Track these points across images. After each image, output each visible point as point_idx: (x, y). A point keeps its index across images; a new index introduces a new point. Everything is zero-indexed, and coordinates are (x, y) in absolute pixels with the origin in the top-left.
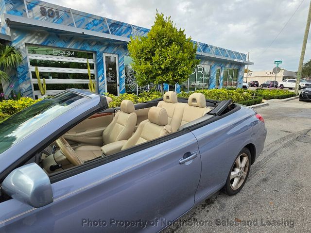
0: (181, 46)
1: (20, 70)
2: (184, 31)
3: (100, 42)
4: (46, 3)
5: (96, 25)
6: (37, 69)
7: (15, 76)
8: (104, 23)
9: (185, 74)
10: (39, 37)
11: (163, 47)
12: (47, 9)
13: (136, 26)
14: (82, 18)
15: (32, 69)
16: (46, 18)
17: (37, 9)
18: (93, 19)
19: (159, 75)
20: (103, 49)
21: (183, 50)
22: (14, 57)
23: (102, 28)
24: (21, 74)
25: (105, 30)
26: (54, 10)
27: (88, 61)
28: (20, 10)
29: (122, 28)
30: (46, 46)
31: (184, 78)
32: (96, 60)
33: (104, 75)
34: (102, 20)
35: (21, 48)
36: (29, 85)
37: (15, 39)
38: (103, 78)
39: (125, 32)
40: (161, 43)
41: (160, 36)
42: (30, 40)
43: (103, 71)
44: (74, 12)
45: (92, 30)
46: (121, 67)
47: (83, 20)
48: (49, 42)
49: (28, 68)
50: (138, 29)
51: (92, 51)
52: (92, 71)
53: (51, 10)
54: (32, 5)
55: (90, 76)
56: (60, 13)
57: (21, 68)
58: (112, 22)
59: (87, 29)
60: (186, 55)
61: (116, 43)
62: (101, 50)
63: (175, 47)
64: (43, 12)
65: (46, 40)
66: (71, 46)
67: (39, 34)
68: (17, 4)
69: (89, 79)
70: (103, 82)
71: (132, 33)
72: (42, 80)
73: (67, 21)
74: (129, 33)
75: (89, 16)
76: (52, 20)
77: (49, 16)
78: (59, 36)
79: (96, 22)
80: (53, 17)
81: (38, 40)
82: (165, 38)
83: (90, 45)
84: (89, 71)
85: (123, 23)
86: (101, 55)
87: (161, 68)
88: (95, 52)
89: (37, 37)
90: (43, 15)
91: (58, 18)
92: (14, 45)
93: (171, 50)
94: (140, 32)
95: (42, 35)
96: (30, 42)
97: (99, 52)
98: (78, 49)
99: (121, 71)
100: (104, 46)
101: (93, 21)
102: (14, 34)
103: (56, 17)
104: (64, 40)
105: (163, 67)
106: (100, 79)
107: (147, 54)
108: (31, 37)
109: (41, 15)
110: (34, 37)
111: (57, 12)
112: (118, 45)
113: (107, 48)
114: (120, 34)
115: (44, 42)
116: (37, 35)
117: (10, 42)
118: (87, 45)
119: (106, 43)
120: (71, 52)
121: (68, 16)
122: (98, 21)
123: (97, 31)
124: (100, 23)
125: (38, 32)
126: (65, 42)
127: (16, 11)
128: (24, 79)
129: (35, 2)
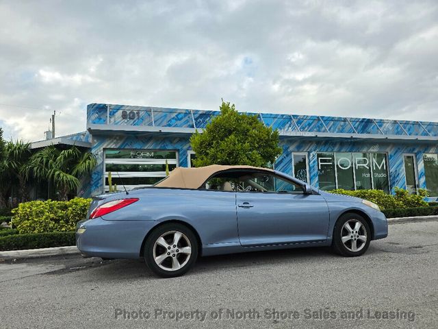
1: (94, 176)
3: (184, 138)
4: (128, 106)
5: (181, 119)
6: (110, 174)
7: (89, 183)
8: (189, 115)
10: (117, 140)
12: (128, 112)
14: (164, 114)
15: (106, 174)
16: (126, 121)
17: (120, 112)
18: (176, 114)
20: (188, 145)
22: (89, 163)
23: (187, 122)
24: (94, 181)
25: (191, 123)
26: (135, 112)
27: (167, 161)
28: (103, 117)
30: (124, 149)
32: (179, 160)
34: (187, 113)
35: (99, 153)
37: (95, 146)
42: (108, 145)
44: (155, 110)
45: (174, 126)
47: (166, 116)
48: (127, 144)
49: (102, 174)
51: (175, 150)
53: (132, 112)
54: (115, 111)
56: (141, 113)
57: (95, 173)
58: (200, 113)
59: (169, 125)
62: (185, 147)
64: (124, 116)
65: (124, 143)
66: (149, 146)
67: (118, 138)
68: (102, 112)
72: (113, 187)
73: (146, 121)
75: (171, 111)
76: (132, 121)
77: (130, 118)
78: (137, 138)
79: (180, 116)
80: (133, 119)
81: (116, 144)
83: (171, 142)
84: (167, 174)
86: (185, 153)
88: (178, 150)
89: (115, 141)
90: (124, 118)
91: (138, 119)
92: (93, 151)
95: (121, 138)
96: (108, 147)
97: (182, 149)
98: (158, 148)
101: (177, 116)
102: (95, 141)
103: (136, 118)
104: (142, 141)
108: (109, 141)
109: (121, 118)
110: (112, 141)
111: (138, 113)
115: (121, 146)
116: (115, 139)
117: (90, 149)
118: (168, 143)
120: (151, 153)
121: (149, 115)
122: (182, 115)
123: (181, 126)
124: (185, 116)
125: (117, 136)
126: (144, 143)
127: (100, 119)
128: (96, 186)
129: (118, 108)
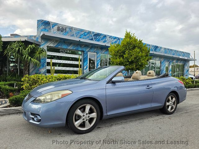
0: (140, 49)
1: (42, 61)
2: (142, 40)
3: (87, 45)
4: (60, 24)
5: (86, 35)
6: (51, 61)
8: (90, 34)
9: (143, 65)
11: (130, 50)
12: (61, 27)
13: (109, 36)
14: (78, 31)
15: (48, 60)
16: (59, 32)
17: (56, 27)
18: (84, 32)
19: (127, 65)
20: (88, 49)
21: (142, 51)
23: (89, 37)
24: (42, 63)
25: (91, 38)
27: (79, 57)
28: (47, 28)
29: (100, 37)
31: (142, 67)
32: (84, 56)
33: (87, 65)
34: (89, 32)
36: (45, 70)
37: (42, 44)
38: (87, 67)
39: (102, 39)
40: (129, 48)
41: (129, 44)
42: (49, 44)
43: (87, 63)
44: (74, 29)
45: (83, 38)
46: (98, 60)
47: (79, 33)
49: (46, 60)
50: (110, 37)
51: (82, 51)
52: (81, 63)
54: (53, 26)
55: (79, 65)
56: (67, 29)
57: (42, 59)
58: (95, 33)
59: (80, 38)
60: (144, 54)
61: (96, 46)
62: (87, 50)
63: (137, 50)
64: (58, 29)
65: (58, 44)
66: (71, 47)
67: (54, 41)
68: (47, 26)
69: (78, 67)
70: (86, 70)
71: (106, 40)
72: (53, 67)
73: (69, 33)
74: (104, 40)
75: (82, 30)
77: (61, 31)
78: (64, 42)
79: (85, 34)
80: (63, 32)
81: (54, 44)
82: (131, 45)
83: (81, 47)
84: (79, 63)
85: (101, 34)
86: (87, 53)
87: (128, 61)
88: (84, 51)
89: (53, 42)
90: (58, 31)
91: (65, 32)
92: (41, 47)
93: (135, 51)
94: (111, 39)
95: (56, 41)
96: (49, 46)
97: (86, 51)
98: (74, 49)
99: (98, 63)
100: (89, 48)
101: (84, 33)
102: (43, 41)
103: (64, 31)
104: (67, 44)
105: (130, 60)
106: (85, 68)
107: (121, 53)
108: (50, 43)
109: (56, 31)
110: (52, 43)
111: (65, 29)
112: (98, 47)
113: (91, 49)
114: (98, 41)
115: (56, 45)
116: (53, 41)
117: (40, 45)
118: (79, 47)
119: (91, 46)
120: (70, 51)
121: (71, 31)
122: (87, 33)
123: (86, 39)
124: (88, 34)
125: (54, 40)
126: (68, 45)
127: (45, 29)
128: (43, 66)
129: (55, 24)
